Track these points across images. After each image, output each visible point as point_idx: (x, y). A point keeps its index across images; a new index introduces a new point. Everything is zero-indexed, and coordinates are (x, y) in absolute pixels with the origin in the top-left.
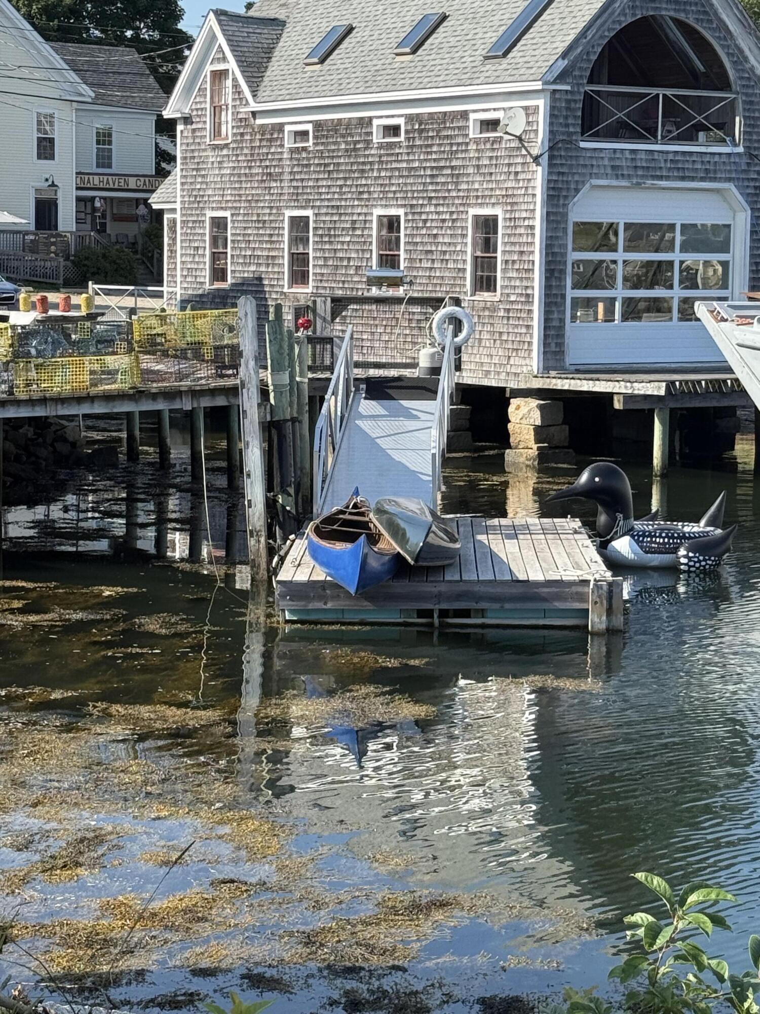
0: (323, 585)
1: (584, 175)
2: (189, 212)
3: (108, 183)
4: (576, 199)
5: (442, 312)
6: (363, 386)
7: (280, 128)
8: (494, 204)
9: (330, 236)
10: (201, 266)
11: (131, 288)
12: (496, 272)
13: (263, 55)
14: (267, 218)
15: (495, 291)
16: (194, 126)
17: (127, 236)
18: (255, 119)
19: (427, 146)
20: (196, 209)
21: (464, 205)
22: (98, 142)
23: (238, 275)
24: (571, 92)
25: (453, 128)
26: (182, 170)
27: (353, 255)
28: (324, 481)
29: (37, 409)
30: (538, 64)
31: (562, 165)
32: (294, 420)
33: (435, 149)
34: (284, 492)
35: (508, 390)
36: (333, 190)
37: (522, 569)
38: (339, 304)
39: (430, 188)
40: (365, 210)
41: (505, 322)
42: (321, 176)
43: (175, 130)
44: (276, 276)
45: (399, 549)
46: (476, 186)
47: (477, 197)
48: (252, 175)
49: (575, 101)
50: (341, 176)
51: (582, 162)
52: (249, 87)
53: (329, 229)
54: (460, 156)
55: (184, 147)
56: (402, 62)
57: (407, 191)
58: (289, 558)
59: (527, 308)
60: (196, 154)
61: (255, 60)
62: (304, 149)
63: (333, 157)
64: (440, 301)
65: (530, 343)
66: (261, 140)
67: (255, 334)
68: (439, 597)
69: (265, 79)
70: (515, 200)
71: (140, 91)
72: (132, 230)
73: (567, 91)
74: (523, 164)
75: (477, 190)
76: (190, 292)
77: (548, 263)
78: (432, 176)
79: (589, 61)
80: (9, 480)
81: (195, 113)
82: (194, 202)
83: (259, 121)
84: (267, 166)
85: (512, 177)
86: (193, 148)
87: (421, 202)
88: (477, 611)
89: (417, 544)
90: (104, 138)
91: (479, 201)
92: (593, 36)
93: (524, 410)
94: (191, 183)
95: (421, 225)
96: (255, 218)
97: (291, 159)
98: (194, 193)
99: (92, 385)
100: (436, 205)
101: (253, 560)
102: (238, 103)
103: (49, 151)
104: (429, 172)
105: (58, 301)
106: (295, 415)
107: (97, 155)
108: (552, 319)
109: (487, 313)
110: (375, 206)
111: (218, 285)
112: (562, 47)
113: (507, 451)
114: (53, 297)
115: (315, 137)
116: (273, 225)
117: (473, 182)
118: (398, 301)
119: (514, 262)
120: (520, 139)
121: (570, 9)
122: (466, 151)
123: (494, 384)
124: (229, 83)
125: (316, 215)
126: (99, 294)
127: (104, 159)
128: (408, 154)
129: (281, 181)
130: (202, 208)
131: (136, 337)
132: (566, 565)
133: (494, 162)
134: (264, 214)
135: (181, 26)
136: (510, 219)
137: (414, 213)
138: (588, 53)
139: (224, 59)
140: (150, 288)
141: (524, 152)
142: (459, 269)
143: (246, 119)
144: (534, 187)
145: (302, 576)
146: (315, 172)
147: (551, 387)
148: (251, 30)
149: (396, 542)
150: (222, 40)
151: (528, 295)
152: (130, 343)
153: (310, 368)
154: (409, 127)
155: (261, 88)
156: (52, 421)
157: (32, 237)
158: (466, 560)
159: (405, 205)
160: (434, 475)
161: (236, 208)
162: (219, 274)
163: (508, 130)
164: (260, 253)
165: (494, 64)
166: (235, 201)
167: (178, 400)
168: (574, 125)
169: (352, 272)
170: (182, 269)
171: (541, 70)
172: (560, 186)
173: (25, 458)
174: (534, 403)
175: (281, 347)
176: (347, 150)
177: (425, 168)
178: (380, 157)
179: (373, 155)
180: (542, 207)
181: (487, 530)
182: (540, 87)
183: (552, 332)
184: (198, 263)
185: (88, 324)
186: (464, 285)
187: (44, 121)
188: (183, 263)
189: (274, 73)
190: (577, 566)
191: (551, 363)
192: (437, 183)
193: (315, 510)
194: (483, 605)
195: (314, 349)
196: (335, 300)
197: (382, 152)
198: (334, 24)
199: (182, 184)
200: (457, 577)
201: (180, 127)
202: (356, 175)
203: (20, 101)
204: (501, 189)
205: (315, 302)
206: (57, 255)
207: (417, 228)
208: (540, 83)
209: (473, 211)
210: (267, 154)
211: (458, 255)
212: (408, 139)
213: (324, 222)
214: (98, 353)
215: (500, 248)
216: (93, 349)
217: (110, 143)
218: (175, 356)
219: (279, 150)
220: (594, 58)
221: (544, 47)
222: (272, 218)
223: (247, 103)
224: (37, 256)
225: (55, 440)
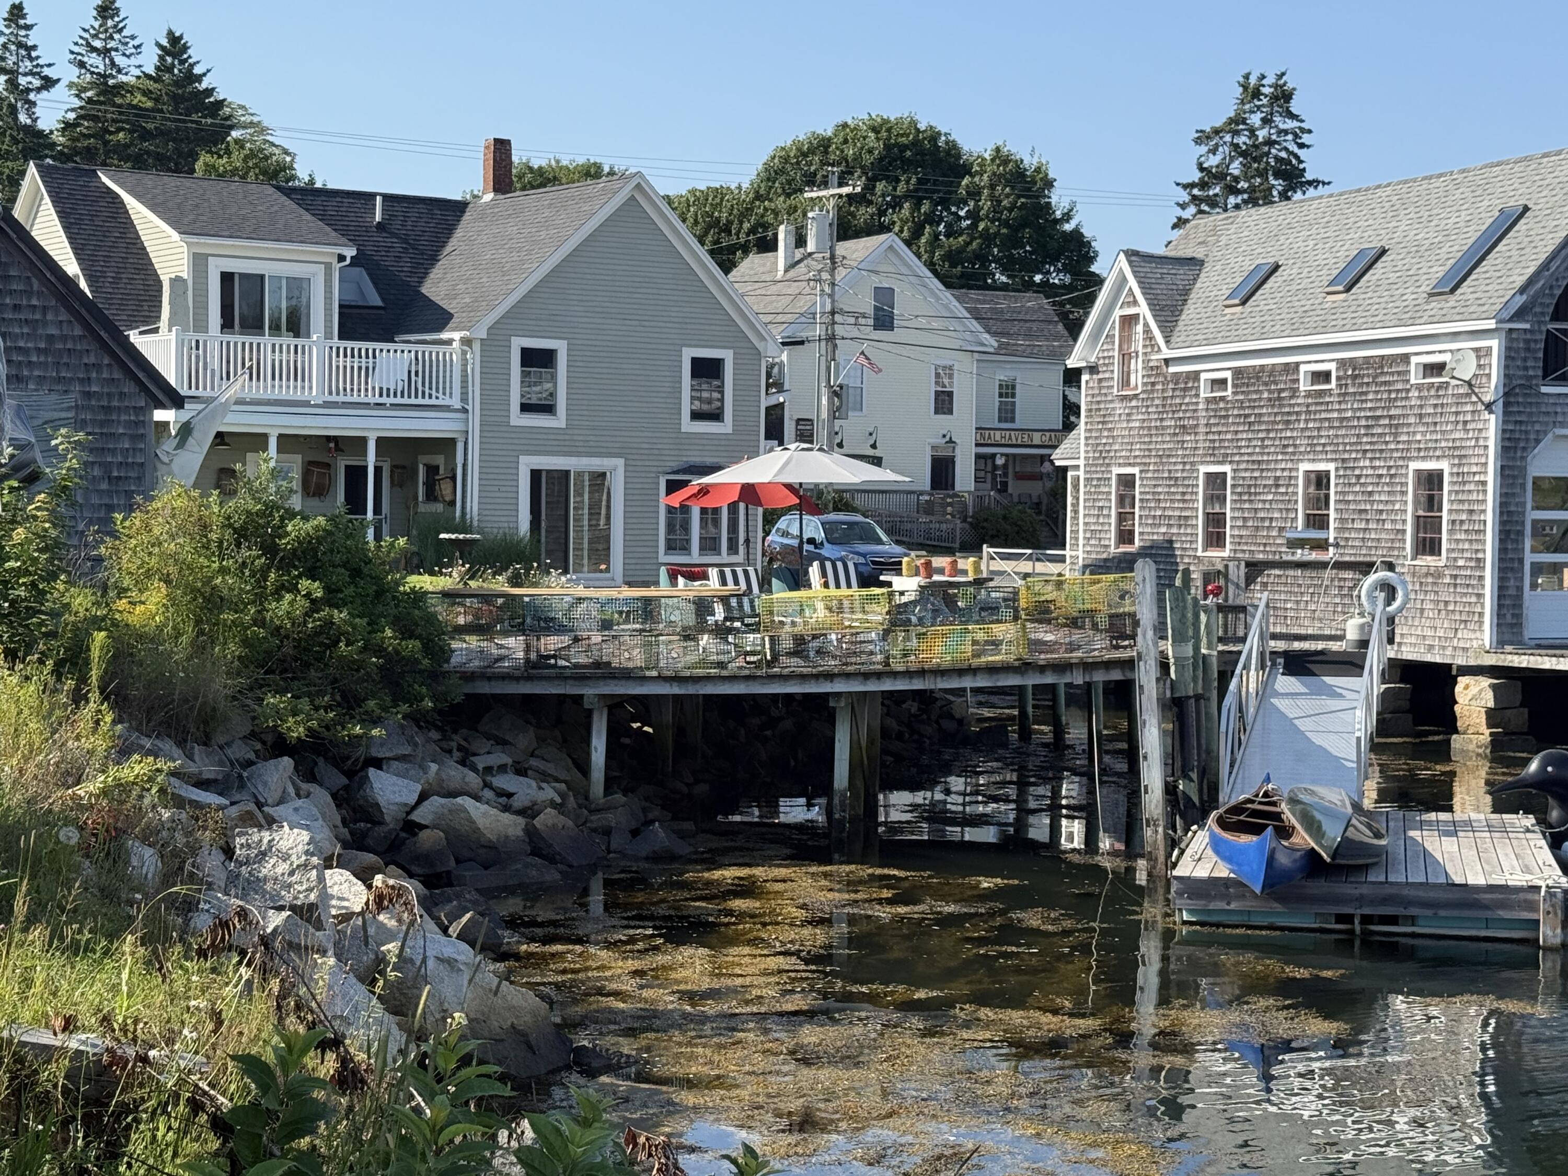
0: (1226, 882)
1: (1547, 423)
2: (1093, 469)
3: (1010, 438)
4: (1536, 451)
5: (1373, 578)
6: (1281, 660)
7: (1196, 375)
8: (1438, 457)
9: (1250, 494)
10: (1106, 528)
11: (1029, 551)
12: (1440, 533)
13: (1178, 298)
14: (1179, 475)
15: (1440, 554)
16: (1101, 376)
17: (1030, 496)
18: (1167, 366)
19: (1362, 393)
20: (1102, 465)
21: (1403, 458)
22: (1001, 395)
23: (1146, 537)
24: (1530, 331)
25: (1392, 374)
26: (1086, 423)
27: (1276, 515)
28: (1232, 766)
29: (915, 681)
30: (1492, 301)
31: (1519, 412)
32: (1198, 697)
33: (1370, 396)
34: (1186, 776)
35: (1454, 667)
36: (1254, 443)
37: (1460, 871)
38: (1255, 569)
39: (1365, 440)
40: (1289, 465)
41: (1452, 590)
42: (1241, 428)
43: (1079, 381)
44: (1189, 538)
45: (1313, 844)
46: (1418, 437)
47: (1419, 450)
48: (1163, 428)
49: (1536, 341)
50: (1263, 427)
51: (1543, 409)
52: (1162, 332)
53: (1249, 486)
54: (1399, 404)
55: (1089, 399)
56: (1334, 302)
57: (1338, 444)
58: (1188, 852)
59: (1478, 574)
60: (1102, 406)
61: (1169, 303)
62: (1222, 399)
63: (1254, 407)
64: (1371, 565)
65: (1481, 614)
66: (1174, 390)
67: (1154, 601)
68: (1361, 900)
69: (1180, 323)
70: (1463, 453)
71: (1048, 340)
72: (1035, 489)
73: (1525, 330)
74: (1473, 412)
75: (1419, 441)
76: (1094, 556)
77: (1502, 523)
78: (1367, 427)
79: (1552, 295)
80: (889, 759)
81: (1101, 362)
82: (1098, 458)
83: (1172, 369)
84: (1180, 418)
85: (1460, 427)
86: (1099, 399)
87: (1353, 456)
88: (1406, 917)
89: (1335, 839)
90: (1008, 390)
91: (1422, 454)
92: (1558, 267)
93: (1474, 690)
94: (1096, 438)
95: (1353, 481)
96: (1166, 475)
97: (1207, 410)
98: (1100, 448)
99: (974, 656)
100: (1371, 459)
101: (1150, 853)
102: (1149, 350)
103: (947, 405)
104: (1363, 423)
105: (944, 565)
106: (1200, 691)
107: (1000, 410)
108: (1507, 587)
109: (1430, 580)
110: (1302, 460)
111: (1124, 549)
112: (1520, 281)
113: (1454, 736)
114: (940, 561)
115: (1234, 386)
116: (1186, 482)
117: (1414, 433)
118: (1323, 565)
119: (1462, 522)
120: (1469, 383)
121: (1529, 239)
122: (1407, 398)
123: (1438, 660)
124: (1140, 328)
125: (1235, 471)
126: (994, 559)
127: (1007, 413)
128: (1340, 403)
129: (1196, 434)
130: (1108, 465)
131: (1023, 603)
132: (1513, 868)
133: (1439, 410)
134: (1176, 471)
135: (1094, 268)
136: (1458, 474)
137: (1346, 468)
138: (1551, 287)
139: (1135, 303)
140: (1049, 552)
141: (1474, 399)
142: (1398, 531)
143: (1157, 367)
144: (1486, 439)
145: (1202, 872)
146: (1234, 423)
147: (1506, 664)
148: (1165, 271)
149: (1311, 836)
150: (1132, 283)
151: (1478, 560)
152: (1016, 610)
153: (1220, 640)
154: (1341, 373)
155: (1176, 334)
156: (937, 696)
157: (927, 498)
158: (1395, 859)
159: (1336, 460)
160: (1359, 761)
161: (1145, 464)
162: (1125, 536)
163: (1455, 374)
164: (1171, 513)
165: (1439, 302)
166: (1144, 456)
167: (1068, 674)
168: (1534, 368)
169: (1274, 533)
170: (1085, 531)
171: (1494, 307)
172: (1517, 436)
173: (907, 736)
174: (1485, 682)
175: (1184, 616)
176: (1270, 399)
177: (1359, 418)
178: (1308, 406)
179: (1299, 405)
180: (1496, 459)
181: (1421, 826)
182: (1494, 326)
183: (1508, 602)
184: (1102, 524)
185: (971, 589)
186: (1404, 549)
187: (943, 373)
188: (1086, 524)
189: (1191, 317)
190: (1527, 870)
191: (1507, 637)
192: (1373, 435)
193: (1221, 799)
194: (1413, 911)
195: (1226, 618)
196: (1248, 564)
197: (1310, 401)
198: (1258, 262)
199: (1087, 438)
200: (1382, 878)
201: (1085, 377)
202: (1280, 427)
203: (916, 352)
204: (1447, 440)
205: (1226, 566)
206: (953, 516)
207: (1350, 484)
208: (1494, 321)
209: (1414, 465)
210: (1181, 404)
211: (1396, 514)
212: (1340, 386)
213: (1244, 478)
214: (982, 621)
215: (1446, 506)
216: (976, 617)
217: (1013, 396)
218: (1066, 625)
219: (1194, 400)
220: (1558, 292)
221: (1499, 281)
222: (1185, 475)
223: (1159, 350)
224: (932, 518)
225: (940, 717)
